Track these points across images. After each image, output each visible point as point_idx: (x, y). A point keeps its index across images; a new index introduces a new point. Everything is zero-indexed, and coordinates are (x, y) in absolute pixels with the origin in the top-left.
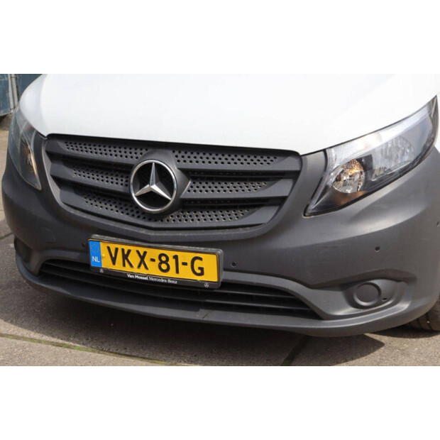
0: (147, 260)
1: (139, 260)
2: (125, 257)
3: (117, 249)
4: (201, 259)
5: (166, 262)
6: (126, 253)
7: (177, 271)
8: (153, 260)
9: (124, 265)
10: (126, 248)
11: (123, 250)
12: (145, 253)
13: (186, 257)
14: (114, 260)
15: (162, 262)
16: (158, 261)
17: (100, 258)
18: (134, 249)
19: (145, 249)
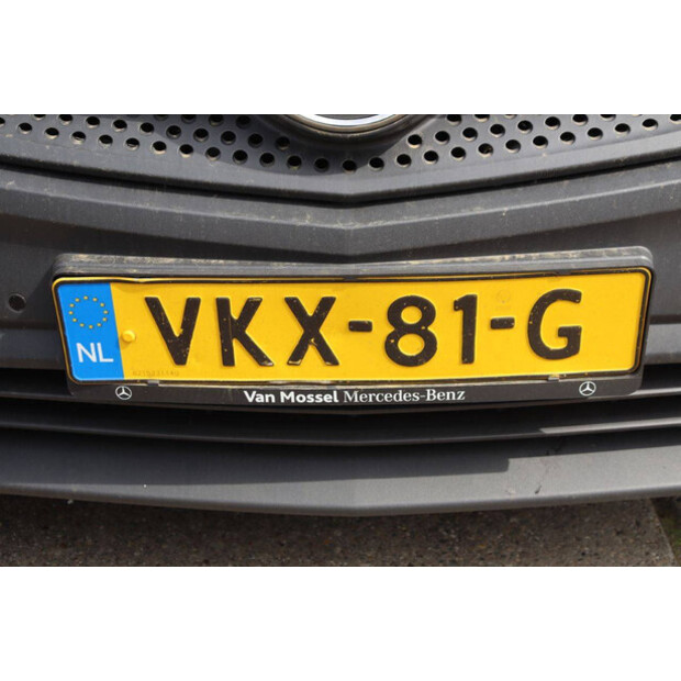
0: (331, 331)
1: (295, 332)
2: (233, 329)
3: (192, 307)
4: (574, 297)
5: (421, 329)
6: (235, 313)
7: (468, 355)
8: (360, 327)
9: (228, 360)
10: (237, 296)
11: (223, 306)
12: (326, 304)
13: (508, 298)
14: (178, 349)
15: (401, 329)
16: (383, 329)
17: (113, 345)
18: (272, 297)
19: (326, 291)
